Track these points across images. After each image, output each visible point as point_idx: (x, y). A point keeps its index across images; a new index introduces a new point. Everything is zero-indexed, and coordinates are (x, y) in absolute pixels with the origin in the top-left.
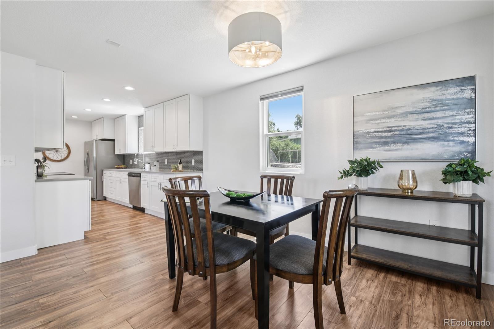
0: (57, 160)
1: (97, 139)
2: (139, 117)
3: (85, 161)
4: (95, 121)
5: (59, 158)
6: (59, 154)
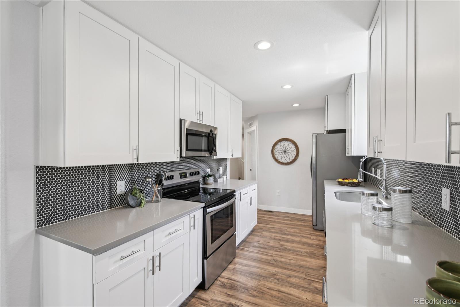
5: (287, 161)
6: (287, 155)
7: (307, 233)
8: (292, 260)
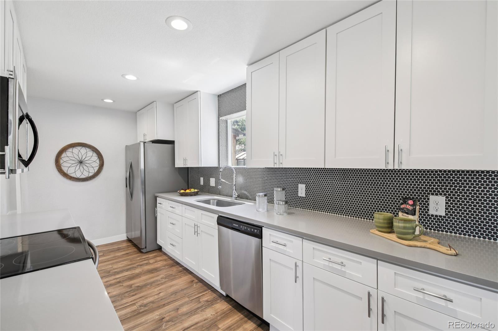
0: (81, 177)
1: (146, 141)
2: (219, 96)
3: (126, 178)
4: (140, 111)
5: (86, 175)
6: (85, 167)
7: (139, 260)
8: (160, 293)
